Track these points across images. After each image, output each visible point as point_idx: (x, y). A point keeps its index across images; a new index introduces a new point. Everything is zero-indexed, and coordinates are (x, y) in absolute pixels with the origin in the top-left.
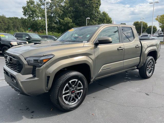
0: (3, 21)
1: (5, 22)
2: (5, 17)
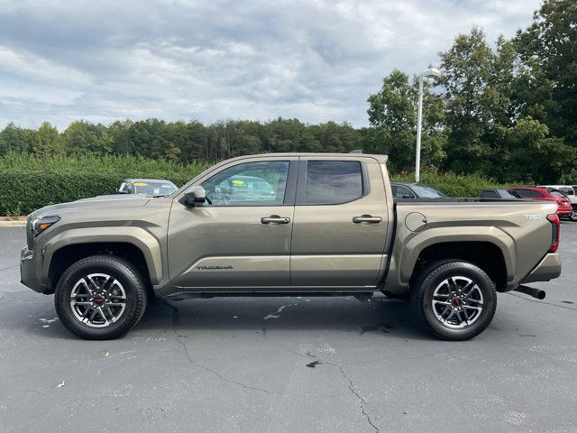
0: (342, 141)
1: (349, 143)
2: (350, 129)
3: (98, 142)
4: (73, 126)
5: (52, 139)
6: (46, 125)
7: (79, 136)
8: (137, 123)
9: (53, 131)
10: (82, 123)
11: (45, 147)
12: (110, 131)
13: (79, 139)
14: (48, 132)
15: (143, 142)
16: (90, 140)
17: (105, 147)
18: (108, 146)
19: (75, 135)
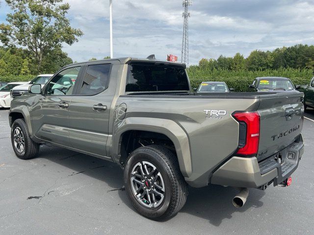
3: (264, 61)
4: (252, 54)
5: (240, 61)
6: (238, 55)
7: (254, 59)
8: (289, 48)
9: (242, 58)
10: (256, 52)
11: (236, 66)
12: (272, 55)
13: (255, 61)
14: (239, 58)
15: (292, 59)
16: (260, 61)
17: (269, 64)
18: (270, 63)
19: (252, 58)
